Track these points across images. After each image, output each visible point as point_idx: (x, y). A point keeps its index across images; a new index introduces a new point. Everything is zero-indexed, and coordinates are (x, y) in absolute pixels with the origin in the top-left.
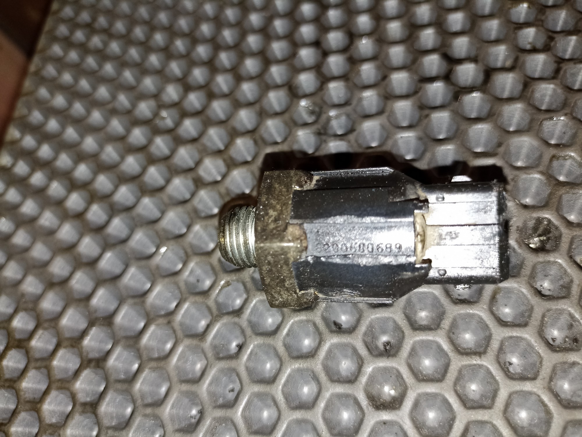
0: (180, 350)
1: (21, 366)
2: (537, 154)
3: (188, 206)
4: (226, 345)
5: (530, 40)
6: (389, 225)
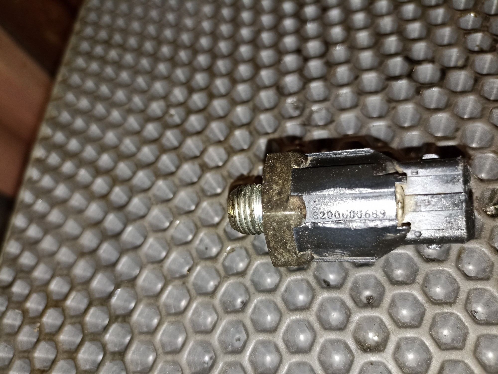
0: (194, 305)
1: (58, 322)
2: (489, 137)
3: (197, 187)
4: (232, 301)
5: (478, 43)
6: (375, 194)
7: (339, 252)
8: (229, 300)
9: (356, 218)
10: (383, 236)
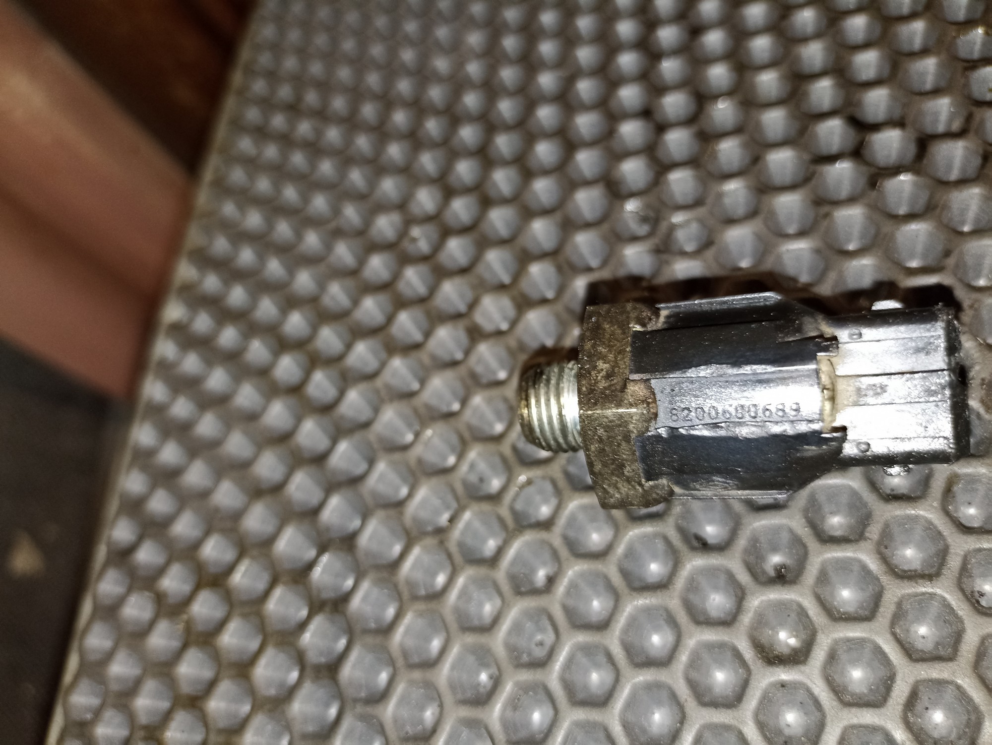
1: (220, 613)
4: (529, 574)
6: (780, 375)
7: (719, 481)
8: (522, 571)
9: (747, 418)
10: (798, 451)
